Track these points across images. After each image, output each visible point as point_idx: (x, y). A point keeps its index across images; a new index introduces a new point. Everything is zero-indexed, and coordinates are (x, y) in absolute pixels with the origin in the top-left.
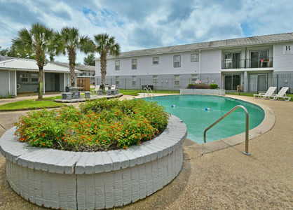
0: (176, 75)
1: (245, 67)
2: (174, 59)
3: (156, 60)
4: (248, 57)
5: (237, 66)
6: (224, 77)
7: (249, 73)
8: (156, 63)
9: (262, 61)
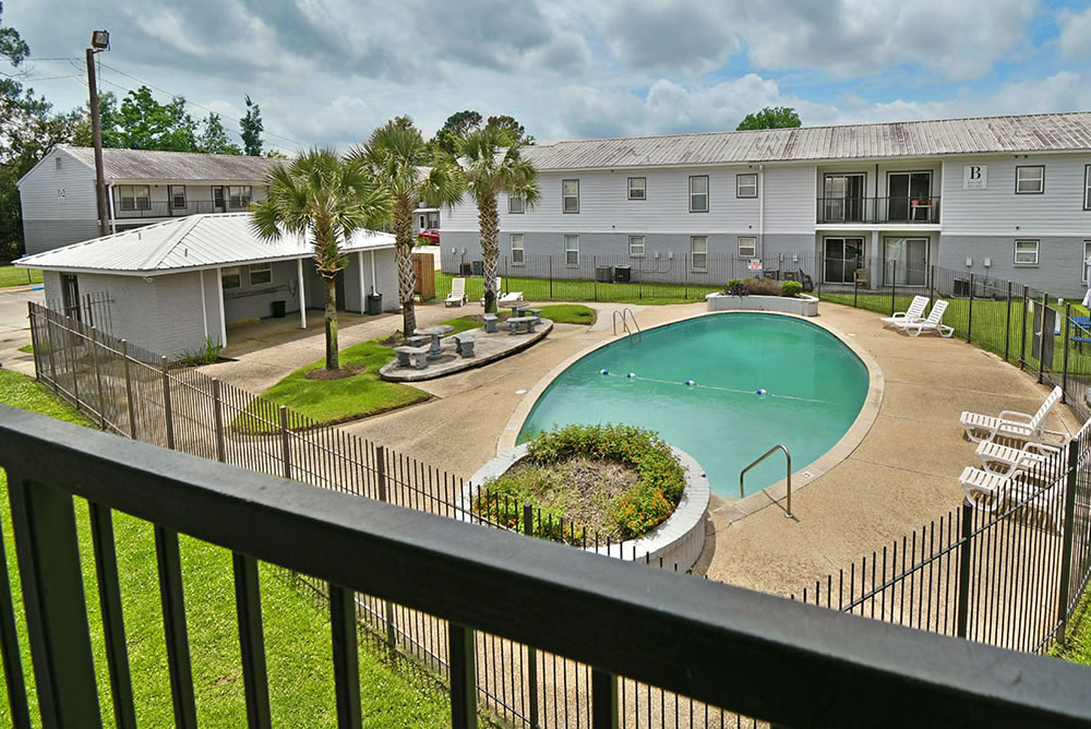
0: (695, 237)
1: (876, 221)
2: (692, 188)
3: (638, 186)
4: (883, 192)
5: (855, 216)
6: (822, 248)
7: (885, 237)
8: (637, 195)
9: (915, 205)
